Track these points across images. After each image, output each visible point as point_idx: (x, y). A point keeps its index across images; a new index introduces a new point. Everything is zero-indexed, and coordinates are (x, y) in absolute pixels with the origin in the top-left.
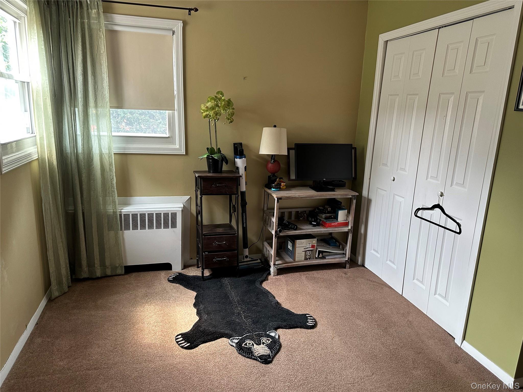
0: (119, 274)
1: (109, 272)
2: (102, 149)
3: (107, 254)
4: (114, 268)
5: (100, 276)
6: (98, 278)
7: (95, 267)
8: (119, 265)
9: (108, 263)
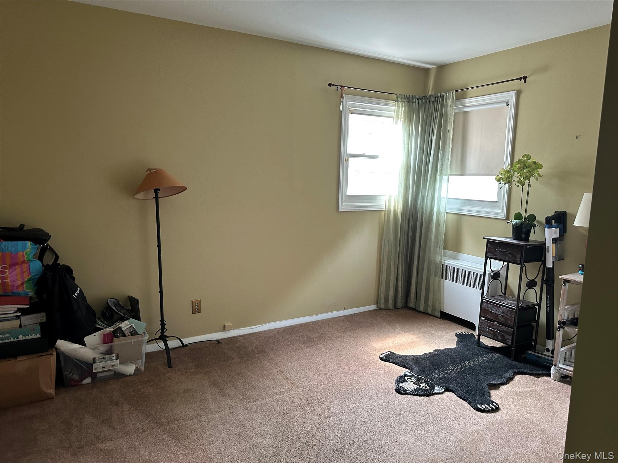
0: (436, 316)
1: (429, 311)
2: (441, 208)
3: (431, 296)
4: (434, 309)
5: (422, 311)
6: (420, 312)
7: (420, 302)
8: (438, 308)
9: (430, 303)
